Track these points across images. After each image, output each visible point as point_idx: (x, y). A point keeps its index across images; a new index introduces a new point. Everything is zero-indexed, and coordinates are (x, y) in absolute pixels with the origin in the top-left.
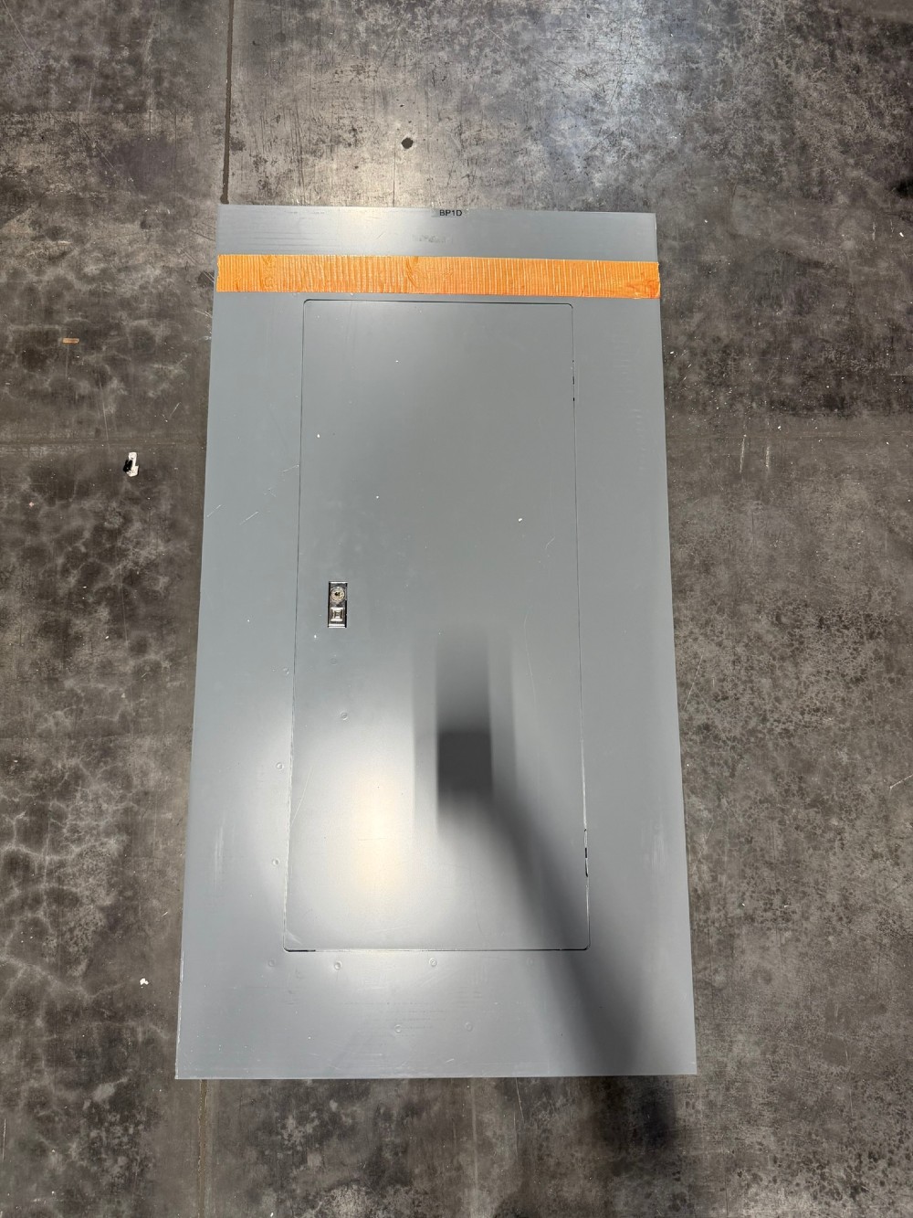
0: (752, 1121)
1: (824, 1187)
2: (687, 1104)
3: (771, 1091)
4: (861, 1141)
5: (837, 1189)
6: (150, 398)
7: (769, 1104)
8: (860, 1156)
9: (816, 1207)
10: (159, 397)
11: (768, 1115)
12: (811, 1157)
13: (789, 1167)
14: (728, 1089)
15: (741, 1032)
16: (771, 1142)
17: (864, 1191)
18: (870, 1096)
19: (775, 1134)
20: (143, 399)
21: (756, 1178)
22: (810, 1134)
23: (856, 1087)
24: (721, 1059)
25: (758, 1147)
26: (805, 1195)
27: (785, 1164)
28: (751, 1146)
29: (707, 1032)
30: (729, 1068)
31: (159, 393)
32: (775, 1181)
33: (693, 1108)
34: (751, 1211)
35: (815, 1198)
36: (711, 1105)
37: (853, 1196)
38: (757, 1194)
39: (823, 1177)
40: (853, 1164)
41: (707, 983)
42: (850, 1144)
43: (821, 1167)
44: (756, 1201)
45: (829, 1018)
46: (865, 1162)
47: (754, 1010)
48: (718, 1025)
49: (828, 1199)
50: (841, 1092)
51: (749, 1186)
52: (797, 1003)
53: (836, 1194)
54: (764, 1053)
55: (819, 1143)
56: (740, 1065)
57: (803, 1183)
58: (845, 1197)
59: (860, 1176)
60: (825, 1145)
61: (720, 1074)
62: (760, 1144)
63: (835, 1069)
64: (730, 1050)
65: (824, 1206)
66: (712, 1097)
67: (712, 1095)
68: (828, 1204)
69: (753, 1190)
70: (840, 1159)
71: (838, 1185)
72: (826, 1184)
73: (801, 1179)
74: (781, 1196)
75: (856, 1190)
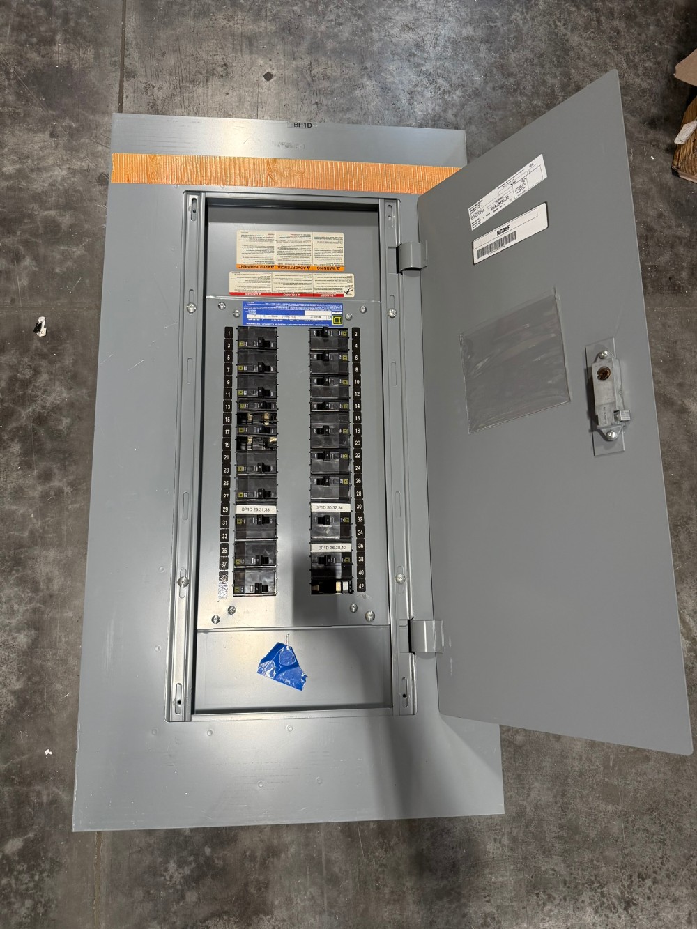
0: (547, 852)
1: (603, 903)
2: (495, 840)
3: (561, 827)
4: (633, 865)
5: (613, 903)
6: (57, 273)
7: (559, 838)
8: (631, 877)
9: (598, 920)
10: (64, 273)
11: (559, 847)
12: (593, 878)
13: (576, 887)
14: (527, 827)
15: (537, 781)
16: (562, 869)
17: (635, 904)
18: (638, 829)
19: (564, 861)
20: (51, 275)
21: (550, 898)
22: (592, 860)
23: (627, 821)
24: (521, 803)
25: (551, 872)
26: (589, 910)
27: (573, 885)
28: (546, 872)
29: (512, 781)
30: (528, 810)
31: (65, 270)
32: (565, 900)
33: (500, 843)
34: (546, 925)
35: (597, 912)
36: (514, 840)
37: (626, 909)
38: (551, 911)
39: (603, 895)
40: (626, 884)
41: (510, 742)
42: (623, 867)
43: (601, 886)
44: (550, 916)
45: (606, 767)
46: (635, 882)
47: (547, 763)
48: (519, 776)
49: (608, 912)
50: (616, 826)
51: (544, 904)
52: (581, 756)
53: (613, 908)
54: (555, 797)
55: (599, 867)
56: (537, 807)
57: (587, 901)
58: (620, 910)
59: (631, 893)
60: (604, 869)
61: (521, 814)
62: (553, 870)
63: (610, 808)
64: (529, 795)
65: (604, 918)
66: (515, 834)
67: (515, 831)
68: (607, 916)
69: (548, 907)
70: (616, 880)
71: (614, 900)
72: (605, 900)
73: (586, 897)
74: (570, 911)
75: (629, 904)
